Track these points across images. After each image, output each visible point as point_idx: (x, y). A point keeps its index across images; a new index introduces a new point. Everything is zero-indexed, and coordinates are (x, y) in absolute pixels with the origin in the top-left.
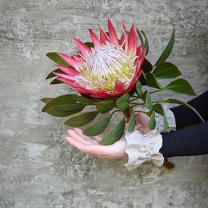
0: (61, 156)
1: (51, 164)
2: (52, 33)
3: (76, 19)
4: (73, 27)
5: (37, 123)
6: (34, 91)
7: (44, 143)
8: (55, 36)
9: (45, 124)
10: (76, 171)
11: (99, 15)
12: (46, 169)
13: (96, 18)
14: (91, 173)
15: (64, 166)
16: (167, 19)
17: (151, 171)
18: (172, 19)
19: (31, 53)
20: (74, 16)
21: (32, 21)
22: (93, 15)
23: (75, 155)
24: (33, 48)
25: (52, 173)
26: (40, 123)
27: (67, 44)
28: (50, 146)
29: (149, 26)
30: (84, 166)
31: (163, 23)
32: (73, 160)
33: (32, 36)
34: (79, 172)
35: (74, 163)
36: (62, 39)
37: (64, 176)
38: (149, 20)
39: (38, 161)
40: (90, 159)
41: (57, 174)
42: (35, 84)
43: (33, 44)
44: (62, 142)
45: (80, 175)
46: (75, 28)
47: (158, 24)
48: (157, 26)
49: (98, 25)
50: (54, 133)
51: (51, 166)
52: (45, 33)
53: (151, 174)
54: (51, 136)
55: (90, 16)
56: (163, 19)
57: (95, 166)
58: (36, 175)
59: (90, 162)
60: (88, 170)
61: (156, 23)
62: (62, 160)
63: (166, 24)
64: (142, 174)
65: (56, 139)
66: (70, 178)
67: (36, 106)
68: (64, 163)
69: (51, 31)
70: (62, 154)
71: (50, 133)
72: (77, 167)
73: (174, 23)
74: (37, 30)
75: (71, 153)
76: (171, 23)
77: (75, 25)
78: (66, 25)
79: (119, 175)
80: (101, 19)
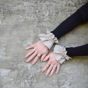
0: (18, 75)
1: (12, 79)
2: (13, 11)
3: (25, 3)
4: (24, 8)
5: (5, 58)
6: (4, 42)
7: (9, 69)
8: (14, 13)
9: (9, 58)
10: (25, 83)
11: (37, 2)
12: (10, 82)
13: (36, 3)
14: (33, 84)
15: (19, 81)
16: (73, 4)
17: (65, 83)
18: (75, 4)
19: (2, 22)
20: (24, 2)
21: (2, 5)
22: (34, 2)
23: (25, 75)
24: (3, 19)
25: (13, 84)
26: (7, 58)
27: (21, 17)
28: (11, 70)
29: (64, 7)
30: (30, 81)
31: (71, 6)
32: (24, 77)
33: (2, 12)
34: (27, 84)
35: (24, 79)
36: (18, 14)
37: (19, 86)
38: (64, 4)
39: (5, 78)
40: (33, 77)
41: (16, 85)
42: (4, 38)
43: (3, 17)
44: (18, 68)
45: (27, 85)
46: (25, 8)
47: (69, 6)
48: (68, 8)
49: (37, 7)
50: (14, 63)
51: (12, 81)
52: (9, 11)
53: (65, 85)
54: (13, 65)
55: (33, 2)
56: (71, 4)
57: (35, 81)
58: (5, 85)
59: (33, 79)
60: (32, 83)
61: (67, 6)
62: (18, 78)
63: (72, 6)
64: (60, 85)
65: (15, 66)
66: (22, 87)
67: (5, 49)
68: (19, 79)
69: (12, 10)
70: (18, 74)
71: (12, 63)
72: (26, 81)
73: (77, 6)
74: (5, 9)
75: (23, 74)
76: (75, 6)
77: (25, 7)
78: (20, 7)
79: (48, 85)
80: (39, 4)
